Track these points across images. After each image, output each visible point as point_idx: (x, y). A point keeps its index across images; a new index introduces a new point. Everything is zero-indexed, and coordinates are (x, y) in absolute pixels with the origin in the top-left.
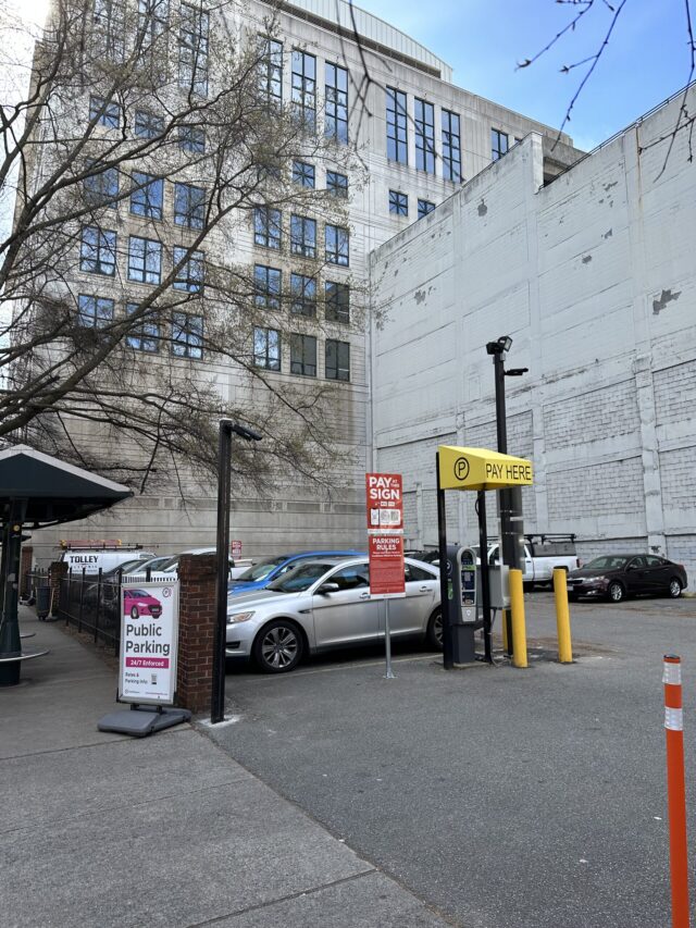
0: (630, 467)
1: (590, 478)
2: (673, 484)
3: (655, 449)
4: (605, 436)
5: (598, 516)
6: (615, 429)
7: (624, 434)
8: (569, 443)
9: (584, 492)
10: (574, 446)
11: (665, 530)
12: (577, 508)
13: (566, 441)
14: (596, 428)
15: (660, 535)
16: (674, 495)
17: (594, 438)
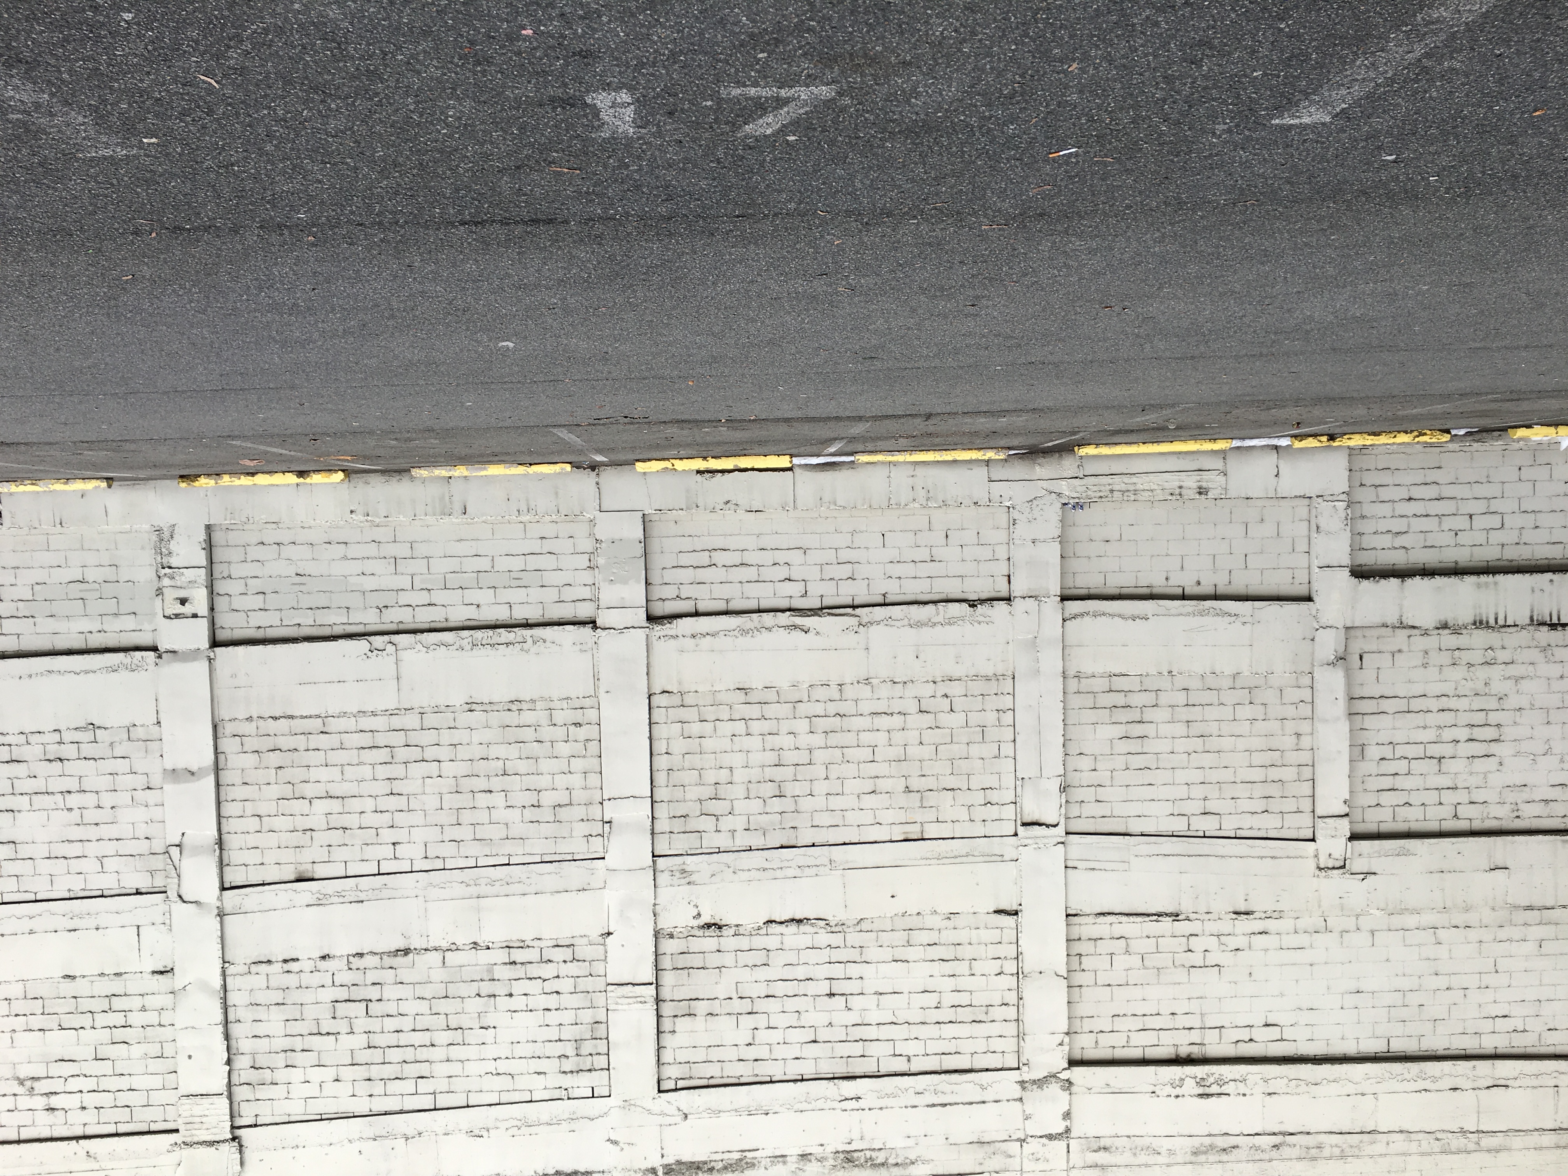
0: (271, 857)
1: (419, 835)
2: (123, 798)
3: (173, 906)
4: (356, 962)
5: (395, 712)
6: (315, 979)
7: (285, 961)
8: (501, 956)
9: (444, 791)
10: (479, 941)
11: (152, 667)
12: (476, 737)
13: (514, 963)
14: (391, 992)
15: (171, 652)
16: (121, 766)
17: (400, 960)
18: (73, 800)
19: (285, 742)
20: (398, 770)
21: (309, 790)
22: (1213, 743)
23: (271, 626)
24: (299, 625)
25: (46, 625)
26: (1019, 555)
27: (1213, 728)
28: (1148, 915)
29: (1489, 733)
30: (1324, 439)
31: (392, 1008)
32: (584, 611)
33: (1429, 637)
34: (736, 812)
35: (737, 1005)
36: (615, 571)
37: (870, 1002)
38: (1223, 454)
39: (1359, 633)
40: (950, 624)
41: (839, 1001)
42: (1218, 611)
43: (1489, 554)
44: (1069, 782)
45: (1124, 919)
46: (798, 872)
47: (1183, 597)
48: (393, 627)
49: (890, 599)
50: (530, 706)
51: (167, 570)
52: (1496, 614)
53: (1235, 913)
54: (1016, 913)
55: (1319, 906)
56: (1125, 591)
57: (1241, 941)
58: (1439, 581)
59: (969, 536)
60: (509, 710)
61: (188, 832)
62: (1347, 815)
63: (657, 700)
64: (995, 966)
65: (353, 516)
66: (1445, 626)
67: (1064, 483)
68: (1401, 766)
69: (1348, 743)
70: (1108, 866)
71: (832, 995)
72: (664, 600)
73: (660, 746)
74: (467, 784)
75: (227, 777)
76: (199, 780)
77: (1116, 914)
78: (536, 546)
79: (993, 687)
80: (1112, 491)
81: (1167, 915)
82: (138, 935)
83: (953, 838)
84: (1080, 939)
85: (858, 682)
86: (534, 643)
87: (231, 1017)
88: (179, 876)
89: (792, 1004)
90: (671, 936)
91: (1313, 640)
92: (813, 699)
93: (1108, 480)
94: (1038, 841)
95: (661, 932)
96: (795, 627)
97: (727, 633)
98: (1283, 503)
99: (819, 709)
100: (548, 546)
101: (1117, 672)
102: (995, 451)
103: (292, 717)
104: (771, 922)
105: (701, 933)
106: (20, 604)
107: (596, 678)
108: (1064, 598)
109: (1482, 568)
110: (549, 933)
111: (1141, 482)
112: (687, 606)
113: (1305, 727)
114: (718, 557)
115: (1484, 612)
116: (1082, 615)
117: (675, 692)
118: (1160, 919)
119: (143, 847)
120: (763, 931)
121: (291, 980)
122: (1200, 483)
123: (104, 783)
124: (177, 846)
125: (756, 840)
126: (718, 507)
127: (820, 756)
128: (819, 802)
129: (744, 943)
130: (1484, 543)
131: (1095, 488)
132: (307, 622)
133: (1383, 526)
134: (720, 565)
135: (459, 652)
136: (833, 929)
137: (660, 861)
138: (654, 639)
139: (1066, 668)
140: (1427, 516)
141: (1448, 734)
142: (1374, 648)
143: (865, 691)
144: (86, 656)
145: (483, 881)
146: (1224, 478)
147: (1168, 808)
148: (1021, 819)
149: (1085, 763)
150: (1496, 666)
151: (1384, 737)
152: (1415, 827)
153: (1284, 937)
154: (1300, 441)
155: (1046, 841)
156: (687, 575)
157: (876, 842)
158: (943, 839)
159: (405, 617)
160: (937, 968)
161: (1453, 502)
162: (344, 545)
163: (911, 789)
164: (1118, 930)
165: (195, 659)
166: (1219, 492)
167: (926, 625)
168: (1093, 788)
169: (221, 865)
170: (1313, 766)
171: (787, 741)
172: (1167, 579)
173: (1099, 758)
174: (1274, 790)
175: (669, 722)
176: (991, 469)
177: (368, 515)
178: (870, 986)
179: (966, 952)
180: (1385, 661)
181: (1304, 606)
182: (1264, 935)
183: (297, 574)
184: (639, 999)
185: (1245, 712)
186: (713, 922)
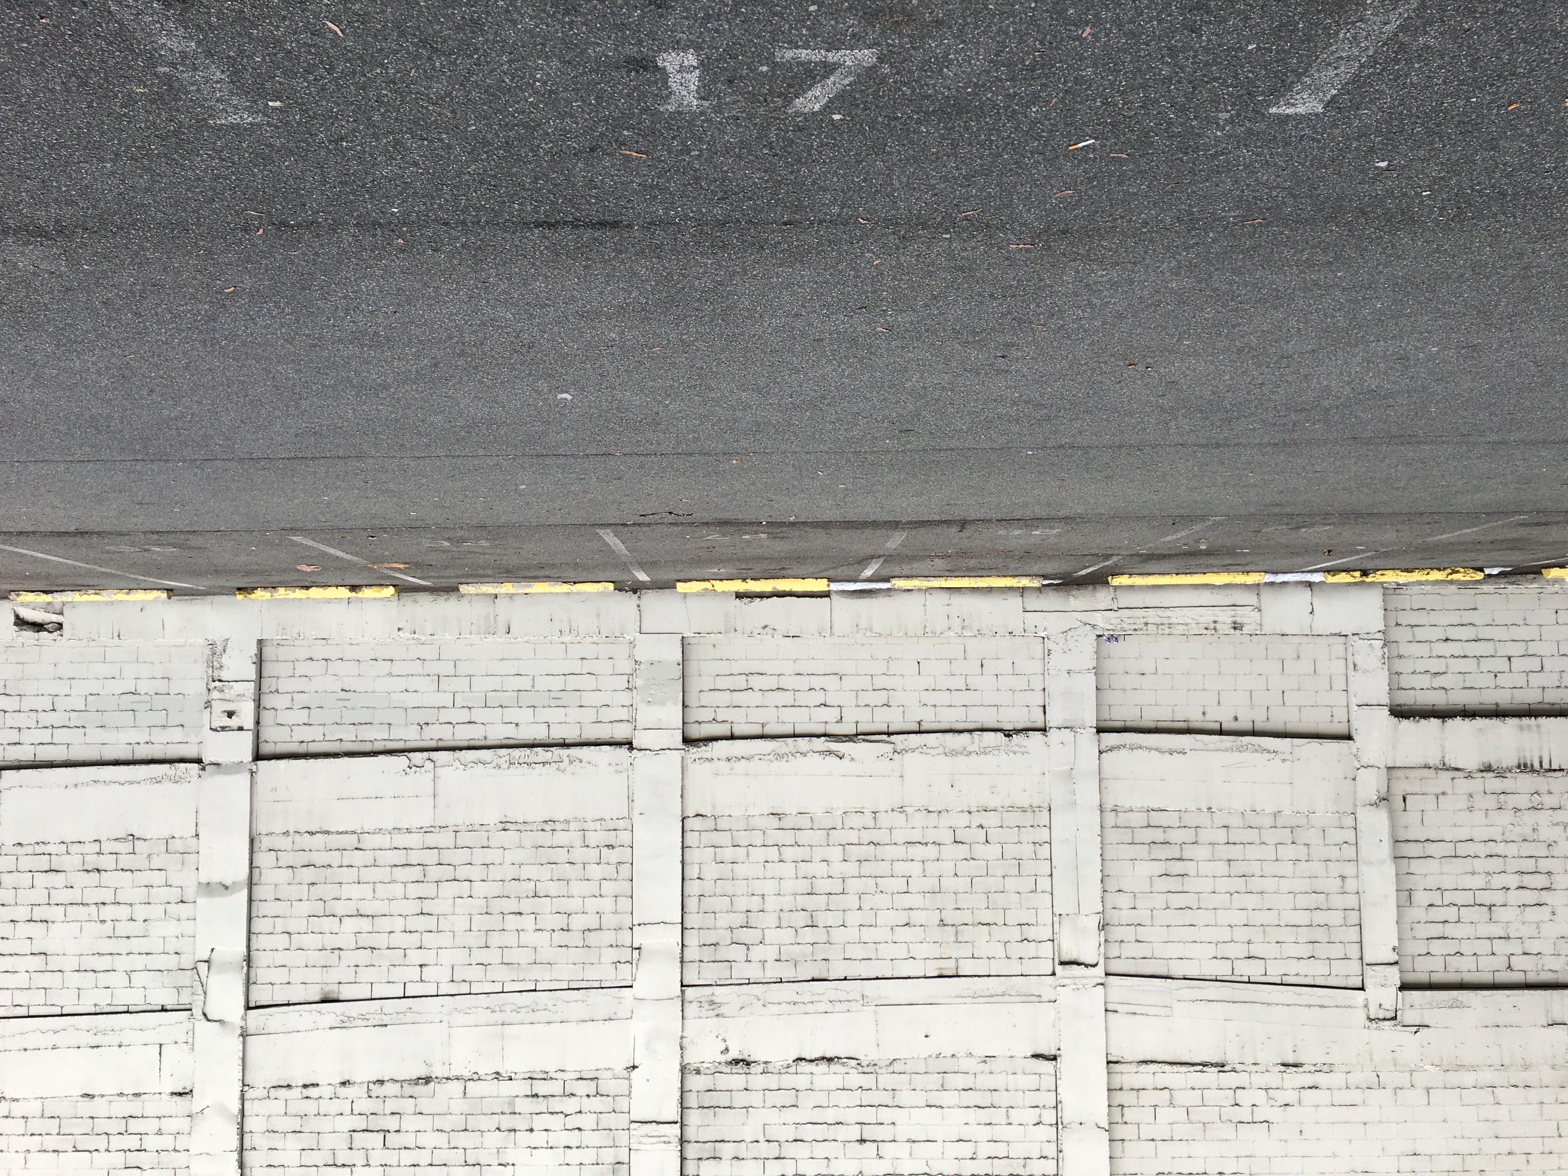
0: (297, 976)
1: (447, 957)
2: (156, 911)
3: (197, 1023)
4: (376, 1090)
5: (430, 829)
6: (334, 1107)
7: (305, 1086)
8: (523, 1088)
9: (475, 911)
10: (501, 1071)
11: (195, 779)
12: (509, 857)
13: (536, 1096)
14: (410, 1123)
15: (215, 764)
16: (157, 878)
17: (421, 1089)
18: (107, 912)
19: (320, 858)
20: (428, 889)
21: (340, 908)
22: (1256, 884)
23: (314, 741)
24: (341, 740)
25: (95, 735)
26: (1053, 686)
27: (1255, 868)
28: (1193, 1065)
29: (1540, 881)
30: (1357, 574)
31: (408, 1139)
32: (621, 732)
33: (1473, 780)
34: (767, 941)
35: (765, 1149)
36: (653, 692)
37: (902, 1149)
38: (1256, 587)
39: (1400, 773)
40: (985, 753)
41: (870, 1148)
42: (1257, 747)
43: (1530, 697)
44: (1108, 919)
45: (1167, 1068)
46: (829, 1007)
47: (1221, 732)
48: (433, 744)
49: (925, 726)
50: (565, 827)
51: (217, 684)
52: (1541, 757)
53: (1284, 1065)
54: (1054, 1058)
55: (1372, 1060)
56: (1161, 725)
57: (1290, 1096)
58: (1480, 722)
59: (1004, 666)
60: (543, 830)
61: (217, 948)
62: (1396, 963)
63: (690, 824)
64: (1032, 1116)
65: (400, 633)
66: (1488, 769)
67: (1098, 614)
68: (1451, 913)
69: (1395, 888)
70: (1151, 1010)
71: (862, 1141)
72: (700, 723)
73: (692, 871)
74: (498, 905)
75: (260, 892)
76: (232, 893)
77: (1159, 1063)
78: (575, 666)
79: (1028, 819)
80: (1146, 624)
81: (1212, 1065)
82: (160, 1054)
83: (989, 976)
84: (1121, 1089)
85: (893, 810)
86: (571, 762)
87: (247, 1145)
88: (205, 993)
89: (821, 1150)
90: (698, 1072)
91: (1354, 779)
92: (847, 826)
93: (1142, 613)
94: (1076, 981)
95: (688, 1067)
96: (830, 752)
97: (762, 757)
98: (1318, 639)
99: (853, 837)
100: (588, 666)
101: (1155, 807)
102: (1029, 578)
103: (328, 833)
104: (801, 1059)
105: (728, 1069)
106: (73, 714)
107: (631, 800)
108: (1100, 730)
109: (1524, 711)
110: (575, 1064)
111: (1175, 616)
112: (724, 730)
113: (1349, 870)
114: (755, 681)
115: (1528, 755)
116: (1118, 747)
117: (709, 815)
118: (1205, 1069)
119: (172, 962)
120: (792, 1070)
121: (310, 1107)
122: (1235, 619)
123: (140, 894)
124: (205, 961)
125: (787, 972)
126: (756, 632)
127: (853, 885)
128: (852, 933)
129: (772, 1081)
130: (1525, 686)
131: (1130, 621)
132: (349, 738)
133: (1421, 666)
134: (756, 689)
135: (496, 770)
136: (866, 1070)
137: (689, 991)
138: (689, 761)
139: (1103, 801)
140: (1465, 657)
141: (1498, 881)
142: (1417, 790)
143: (899, 819)
144: (131, 767)
145: (508, 1008)
146: (1259, 614)
147: (1211, 951)
148: (1059, 957)
149: (1124, 901)
150: (1543, 811)
151: (1431, 883)
152: (1469, 978)
153: (1335, 1092)
154: (1334, 575)
155: (1084, 981)
156: (723, 698)
157: (909, 978)
158: (979, 976)
159: (446, 735)
160: (972, 1115)
161: (1491, 644)
162: (390, 662)
163: (945, 923)
164: (1161, 1081)
165: (237, 772)
166: (1254, 627)
167: (961, 753)
168: (1133, 927)
169: (248, 983)
170: (1359, 910)
171: (820, 869)
172: (1204, 713)
173: (1138, 895)
174: (1319, 935)
175: (702, 846)
176: (1026, 600)
177: (415, 633)
178: (902, 1132)
179: (1003, 1099)
180: (1429, 803)
181: (1344, 744)
182: (1314, 1090)
183: (342, 690)
184: (663, 1139)
185: (1288, 852)
186: (740, 1057)
